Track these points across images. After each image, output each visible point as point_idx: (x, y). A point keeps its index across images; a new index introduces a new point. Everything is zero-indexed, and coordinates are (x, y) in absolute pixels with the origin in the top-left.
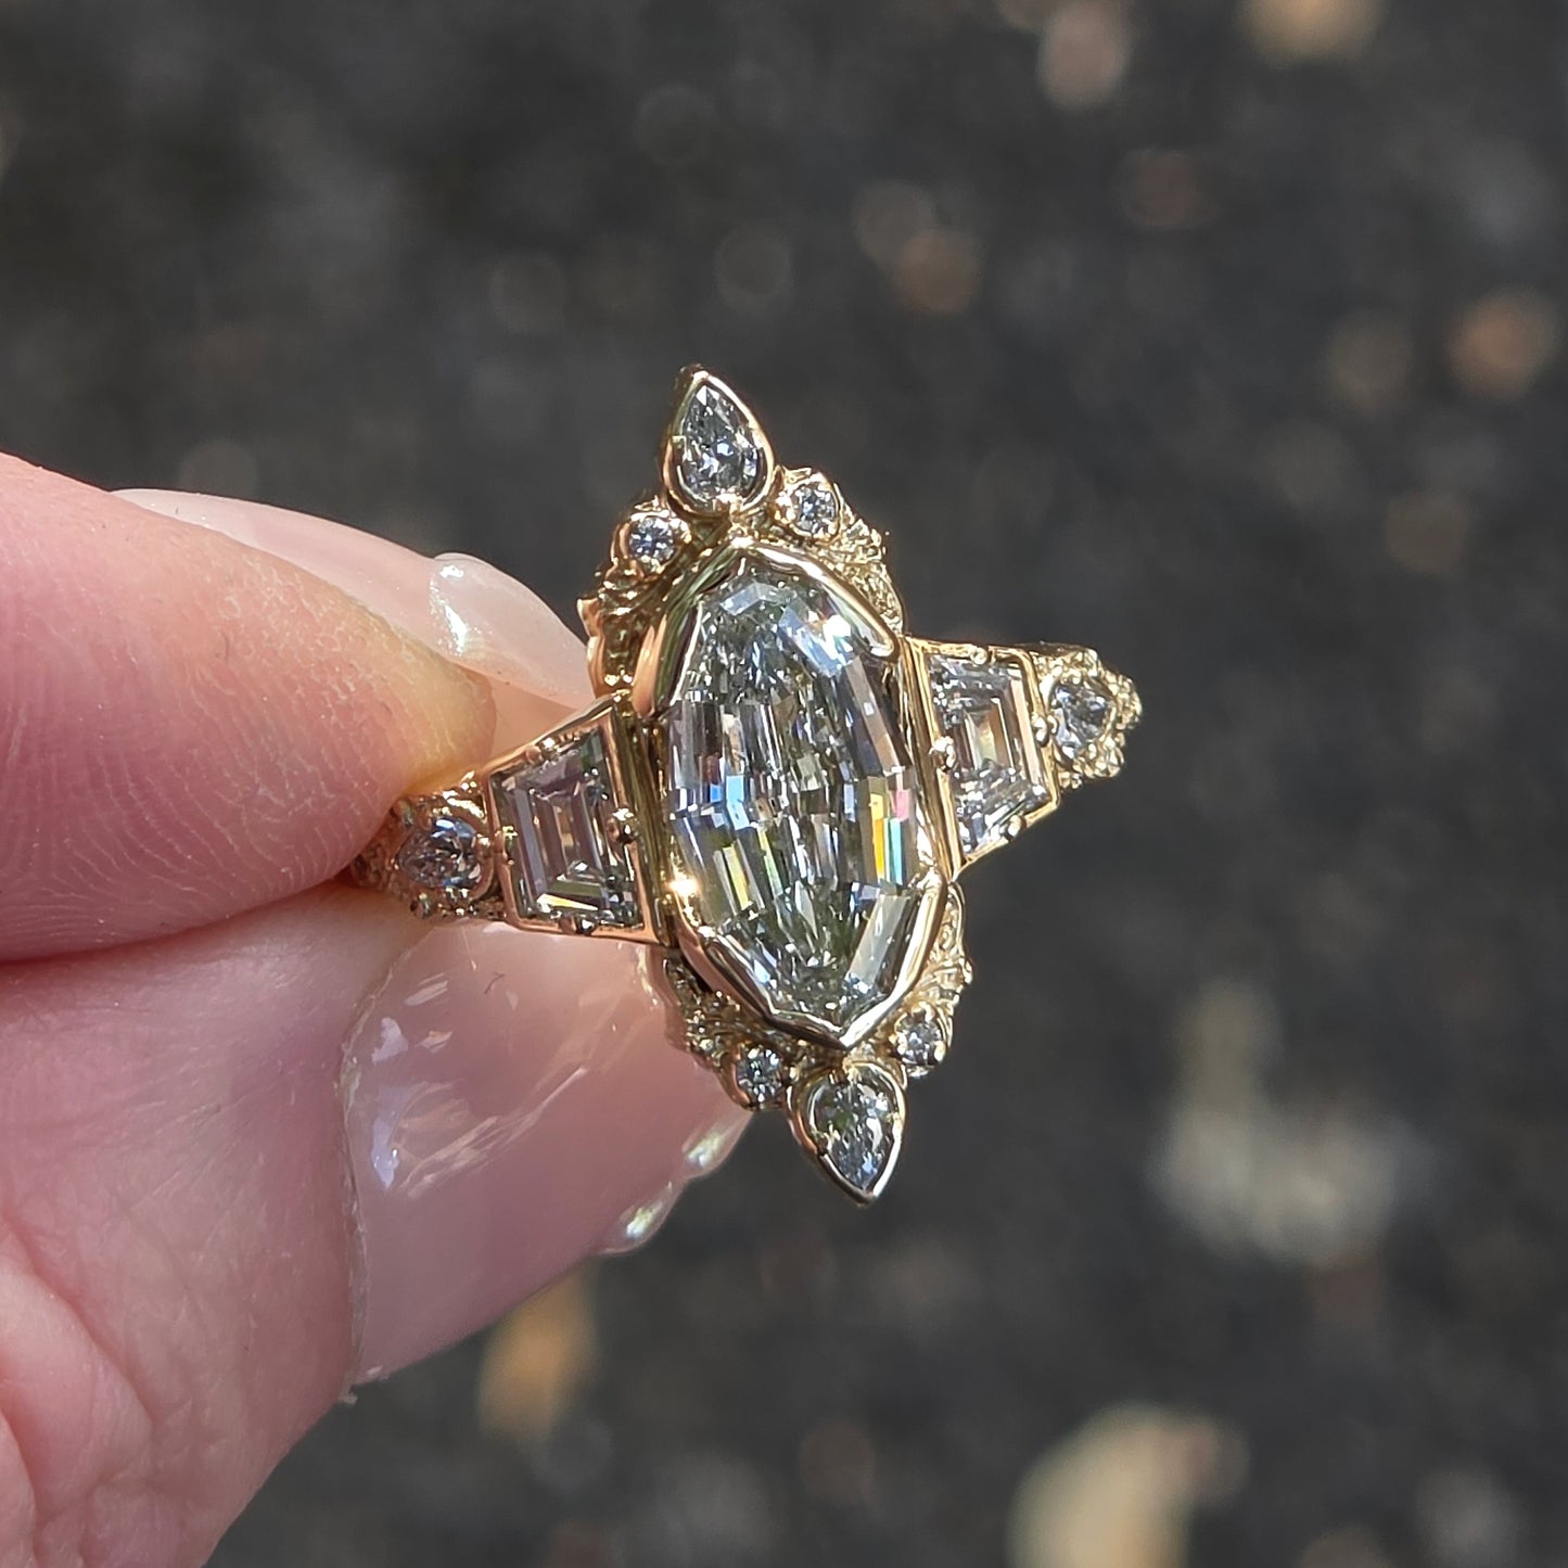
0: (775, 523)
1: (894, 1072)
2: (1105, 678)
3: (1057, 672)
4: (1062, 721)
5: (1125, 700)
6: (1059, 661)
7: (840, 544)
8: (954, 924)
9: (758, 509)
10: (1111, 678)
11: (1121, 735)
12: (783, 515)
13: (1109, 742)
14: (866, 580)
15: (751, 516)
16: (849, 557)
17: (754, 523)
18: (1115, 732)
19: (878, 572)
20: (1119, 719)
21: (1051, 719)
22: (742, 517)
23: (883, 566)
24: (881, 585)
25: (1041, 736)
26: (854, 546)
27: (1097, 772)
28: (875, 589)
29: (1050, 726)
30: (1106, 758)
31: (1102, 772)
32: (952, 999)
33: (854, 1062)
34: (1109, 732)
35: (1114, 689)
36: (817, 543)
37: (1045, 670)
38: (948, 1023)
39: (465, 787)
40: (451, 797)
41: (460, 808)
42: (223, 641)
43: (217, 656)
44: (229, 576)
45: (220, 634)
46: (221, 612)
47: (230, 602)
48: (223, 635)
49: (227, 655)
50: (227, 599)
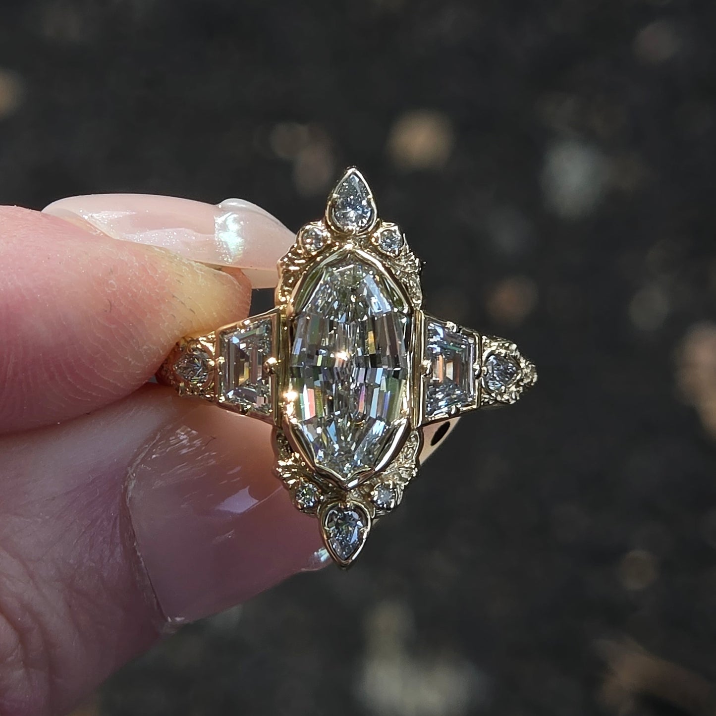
0: (371, 244)
1: (370, 509)
2: (519, 360)
3: (494, 348)
4: (490, 372)
5: (527, 370)
6: (496, 344)
7: (400, 261)
8: (414, 448)
9: (365, 236)
10: (522, 360)
11: (521, 388)
12: (376, 241)
13: (513, 388)
14: (409, 281)
15: (361, 239)
16: (403, 268)
17: (362, 242)
18: (518, 385)
19: (415, 278)
20: (521, 380)
21: (484, 368)
22: (358, 238)
23: (418, 276)
24: (415, 285)
26: (407, 263)
27: (503, 399)
28: (412, 285)
29: (481, 371)
30: (511, 394)
31: (506, 400)
32: (405, 483)
33: (352, 500)
34: (515, 383)
35: (522, 365)
36: (390, 258)
37: (489, 346)
38: (400, 494)
39: (210, 337)
40: (203, 340)
41: (205, 346)
42: (108, 303)
43: (106, 311)
44: (111, 269)
45: (107, 301)
46: (107, 289)
47: (111, 283)
48: (108, 300)
49: (111, 309)
50: (110, 282)
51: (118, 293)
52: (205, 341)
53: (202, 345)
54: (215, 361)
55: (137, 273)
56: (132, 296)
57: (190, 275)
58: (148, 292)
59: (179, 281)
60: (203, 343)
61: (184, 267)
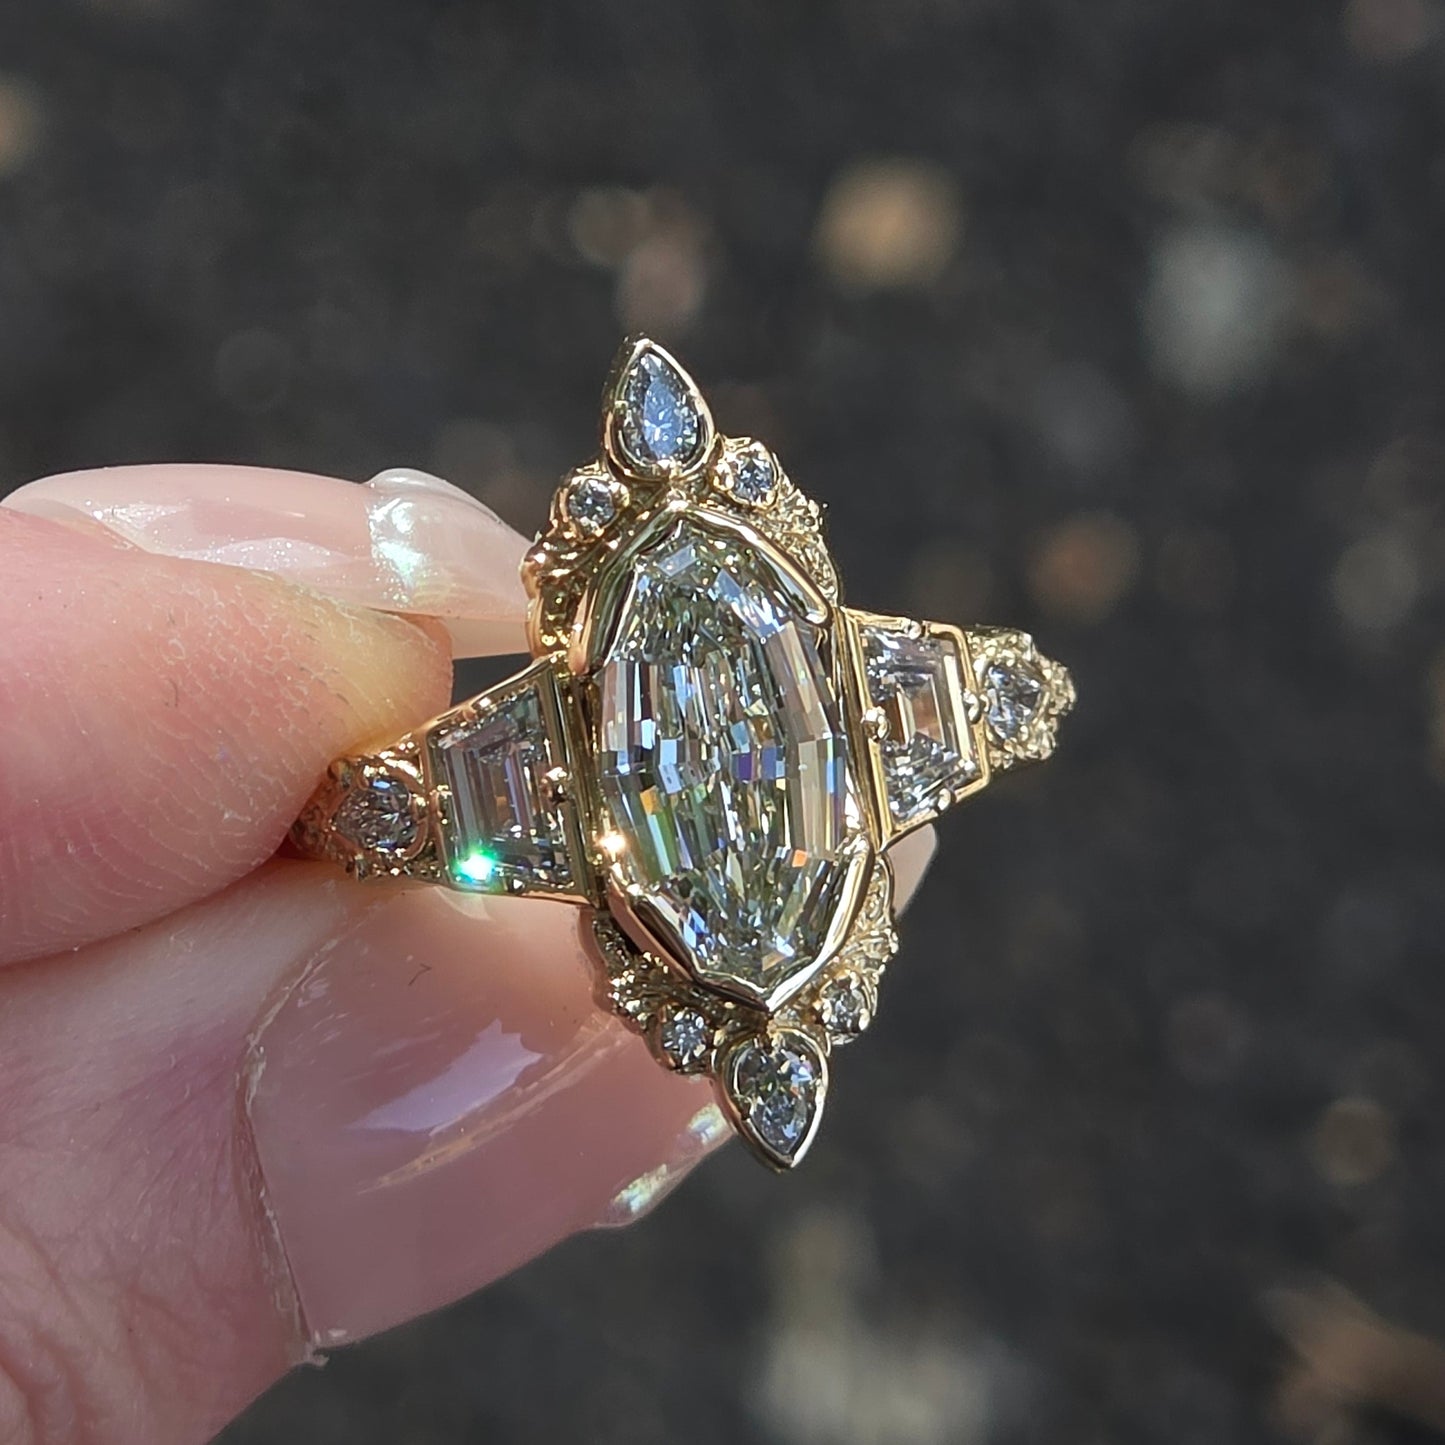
0: (713, 489)
1: (819, 1039)
2: (1039, 663)
3: (991, 652)
4: (995, 702)
5: (1058, 686)
6: (993, 641)
7: (778, 513)
8: (881, 894)
9: (697, 476)
10: (1045, 663)
11: (1053, 720)
12: (722, 480)
13: (1042, 725)
14: (803, 550)
15: (690, 482)
16: (786, 527)
17: (693, 490)
18: (1047, 717)
19: (815, 542)
20: (1052, 705)
21: (983, 698)
22: (682, 482)
23: (820, 537)
24: (817, 555)
25: (973, 713)
26: (792, 515)
27: (1029, 754)
28: (811, 559)
29: (982, 704)
30: (1039, 740)
31: (1035, 754)
32: (878, 968)
33: (778, 1027)
34: (1042, 715)
35: (1047, 674)
36: (755, 511)
37: (979, 650)
38: (873, 993)
39: (402, 747)
40: (388, 757)
41: (397, 768)
42: (172, 688)
43: (167, 704)
44: (170, 616)
45: (167, 682)
46: (166, 658)
47: (174, 645)
48: (171, 681)
49: (177, 699)
50: (171, 642)
51: (188, 667)
52: (393, 758)
53: (389, 768)
54: (427, 797)
55: (224, 623)
56: (218, 672)
57: (330, 624)
58: (249, 662)
59: (310, 636)
60: (389, 762)
61: (316, 608)
